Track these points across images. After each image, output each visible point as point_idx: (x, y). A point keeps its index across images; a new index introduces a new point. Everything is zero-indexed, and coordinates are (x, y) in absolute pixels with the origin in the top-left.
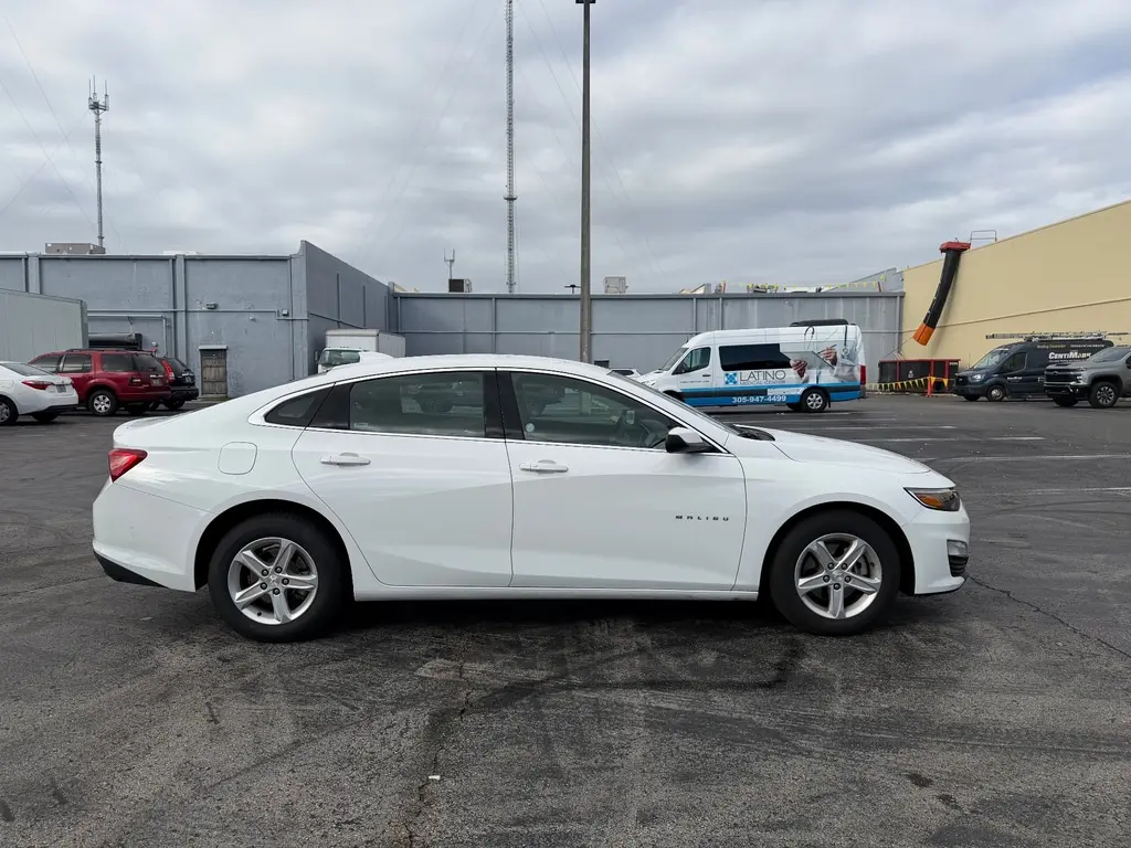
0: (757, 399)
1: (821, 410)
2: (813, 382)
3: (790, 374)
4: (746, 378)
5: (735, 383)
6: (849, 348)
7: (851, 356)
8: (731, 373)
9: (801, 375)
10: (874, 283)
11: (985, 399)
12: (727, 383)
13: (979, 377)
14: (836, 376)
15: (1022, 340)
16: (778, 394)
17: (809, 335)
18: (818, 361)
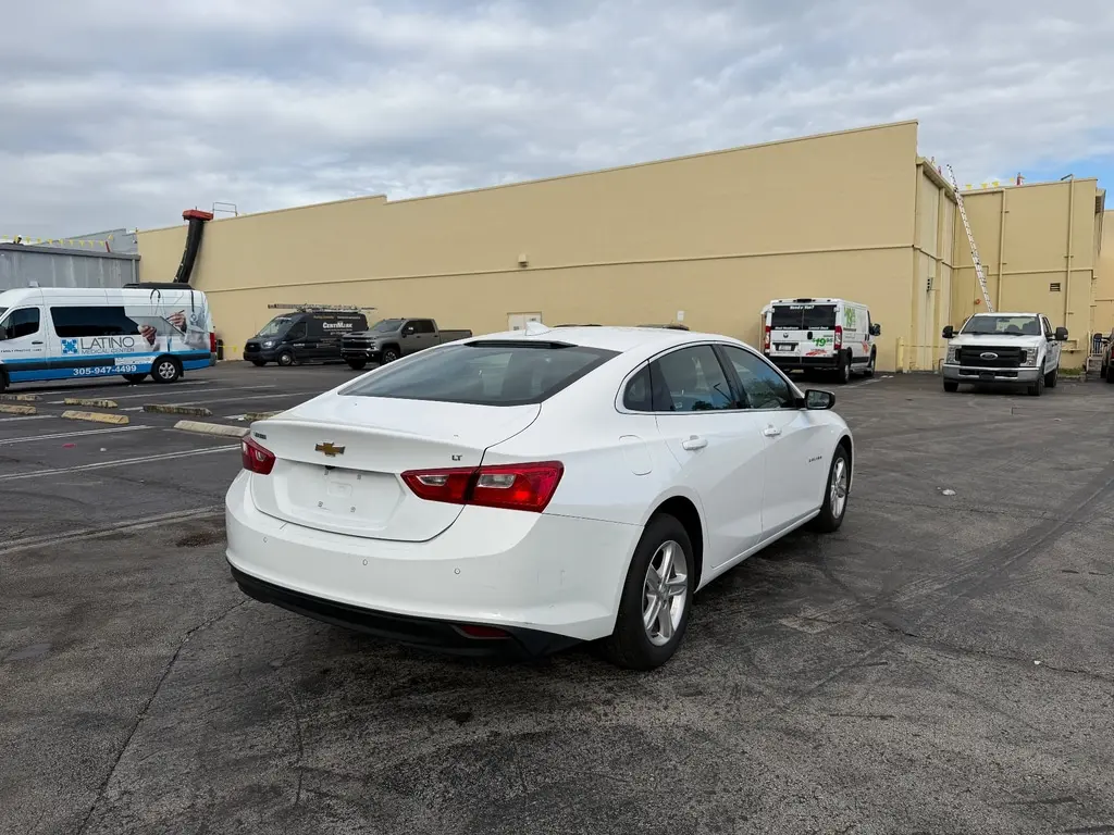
0: (103, 370)
1: (173, 380)
2: (164, 350)
3: (140, 342)
4: (87, 346)
5: (75, 351)
6: (197, 313)
7: (200, 322)
8: (69, 340)
9: (151, 341)
10: (102, 243)
11: (277, 364)
12: (65, 352)
13: (270, 344)
14: (187, 343)
15: (295, 310)
16: (127, 364)
17: (155, 299)
18: (168, 328)
